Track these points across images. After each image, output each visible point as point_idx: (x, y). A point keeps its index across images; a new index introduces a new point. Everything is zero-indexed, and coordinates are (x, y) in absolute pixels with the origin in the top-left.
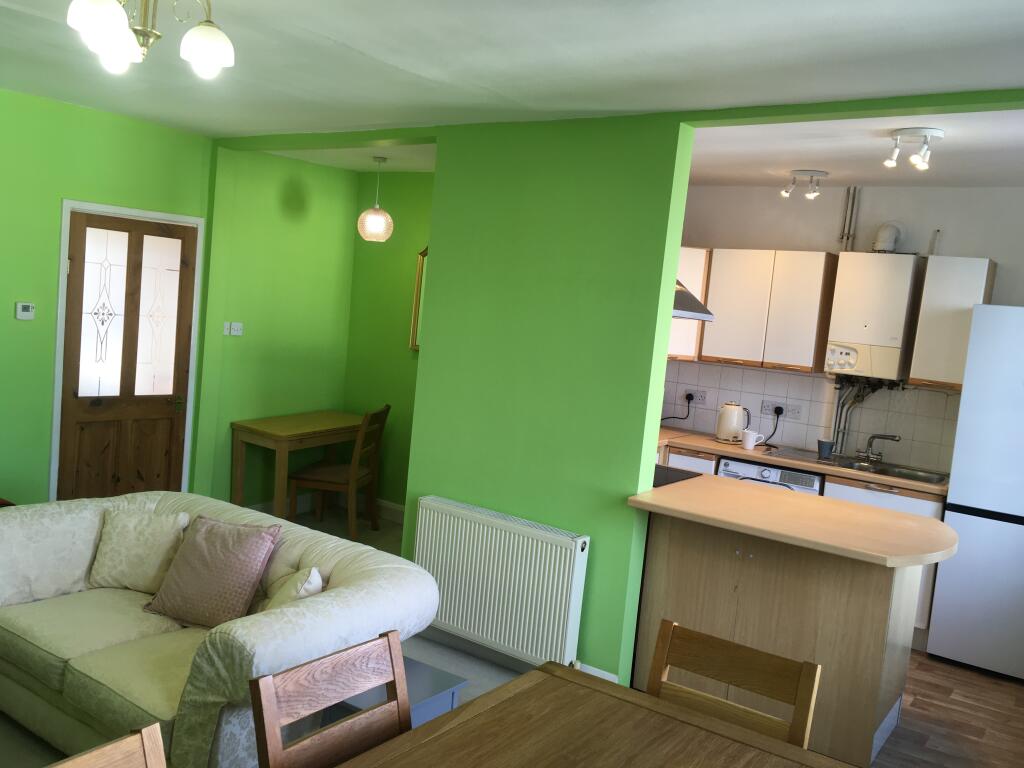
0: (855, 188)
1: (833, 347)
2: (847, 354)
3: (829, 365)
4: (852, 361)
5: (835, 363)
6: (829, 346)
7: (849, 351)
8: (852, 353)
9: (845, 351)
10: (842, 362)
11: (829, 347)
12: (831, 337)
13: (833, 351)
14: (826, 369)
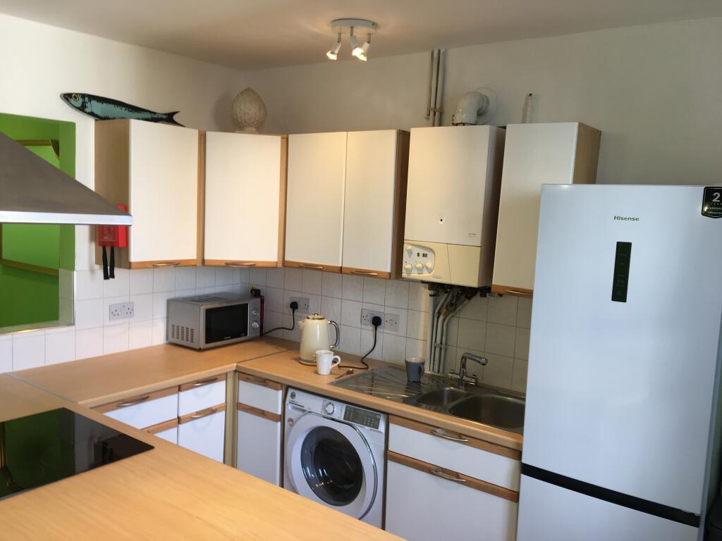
0: (439, 51)
1: (410, 247)
2: (425, 255)
3: (406, 269)
4: (429, 265)
5: (413, 266)
6: (405, 246)
7: (426, 252)
8: (430, 254)
9: (422, 252)
10: (419, 265)
11: (407, 247)
12: (408, 235)
13: (410, 252)
14: (404, 275)
